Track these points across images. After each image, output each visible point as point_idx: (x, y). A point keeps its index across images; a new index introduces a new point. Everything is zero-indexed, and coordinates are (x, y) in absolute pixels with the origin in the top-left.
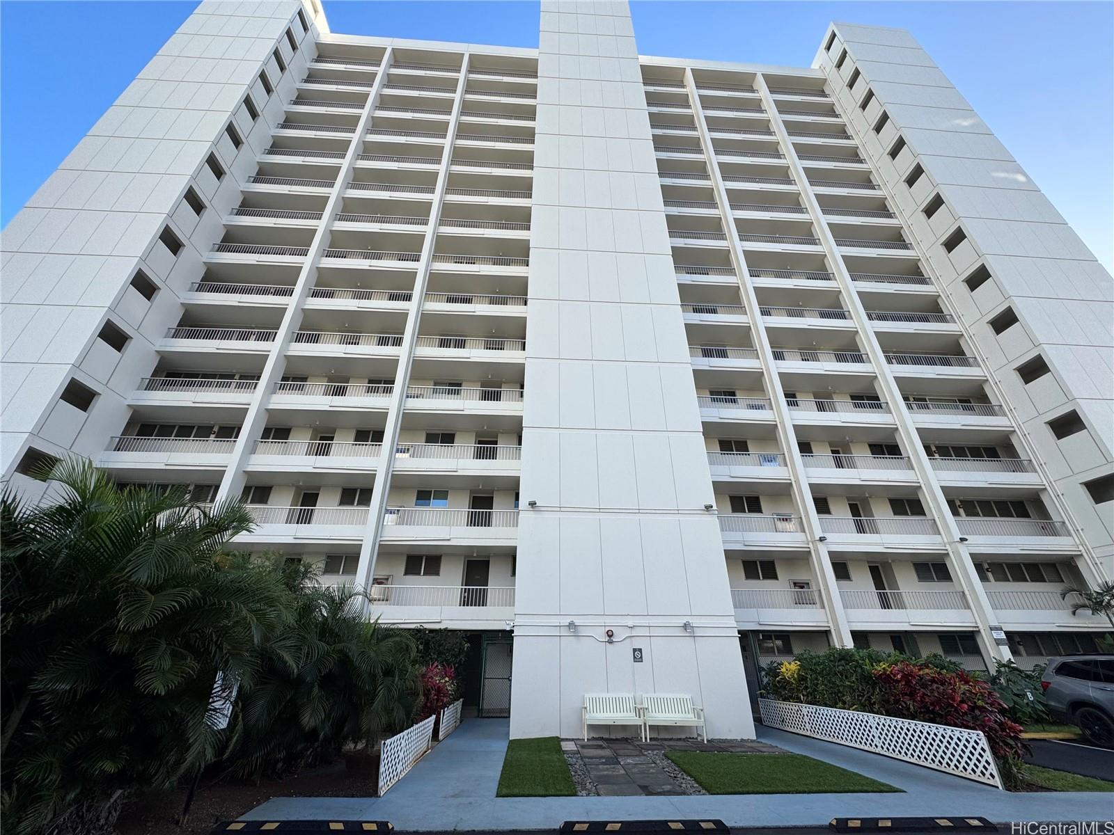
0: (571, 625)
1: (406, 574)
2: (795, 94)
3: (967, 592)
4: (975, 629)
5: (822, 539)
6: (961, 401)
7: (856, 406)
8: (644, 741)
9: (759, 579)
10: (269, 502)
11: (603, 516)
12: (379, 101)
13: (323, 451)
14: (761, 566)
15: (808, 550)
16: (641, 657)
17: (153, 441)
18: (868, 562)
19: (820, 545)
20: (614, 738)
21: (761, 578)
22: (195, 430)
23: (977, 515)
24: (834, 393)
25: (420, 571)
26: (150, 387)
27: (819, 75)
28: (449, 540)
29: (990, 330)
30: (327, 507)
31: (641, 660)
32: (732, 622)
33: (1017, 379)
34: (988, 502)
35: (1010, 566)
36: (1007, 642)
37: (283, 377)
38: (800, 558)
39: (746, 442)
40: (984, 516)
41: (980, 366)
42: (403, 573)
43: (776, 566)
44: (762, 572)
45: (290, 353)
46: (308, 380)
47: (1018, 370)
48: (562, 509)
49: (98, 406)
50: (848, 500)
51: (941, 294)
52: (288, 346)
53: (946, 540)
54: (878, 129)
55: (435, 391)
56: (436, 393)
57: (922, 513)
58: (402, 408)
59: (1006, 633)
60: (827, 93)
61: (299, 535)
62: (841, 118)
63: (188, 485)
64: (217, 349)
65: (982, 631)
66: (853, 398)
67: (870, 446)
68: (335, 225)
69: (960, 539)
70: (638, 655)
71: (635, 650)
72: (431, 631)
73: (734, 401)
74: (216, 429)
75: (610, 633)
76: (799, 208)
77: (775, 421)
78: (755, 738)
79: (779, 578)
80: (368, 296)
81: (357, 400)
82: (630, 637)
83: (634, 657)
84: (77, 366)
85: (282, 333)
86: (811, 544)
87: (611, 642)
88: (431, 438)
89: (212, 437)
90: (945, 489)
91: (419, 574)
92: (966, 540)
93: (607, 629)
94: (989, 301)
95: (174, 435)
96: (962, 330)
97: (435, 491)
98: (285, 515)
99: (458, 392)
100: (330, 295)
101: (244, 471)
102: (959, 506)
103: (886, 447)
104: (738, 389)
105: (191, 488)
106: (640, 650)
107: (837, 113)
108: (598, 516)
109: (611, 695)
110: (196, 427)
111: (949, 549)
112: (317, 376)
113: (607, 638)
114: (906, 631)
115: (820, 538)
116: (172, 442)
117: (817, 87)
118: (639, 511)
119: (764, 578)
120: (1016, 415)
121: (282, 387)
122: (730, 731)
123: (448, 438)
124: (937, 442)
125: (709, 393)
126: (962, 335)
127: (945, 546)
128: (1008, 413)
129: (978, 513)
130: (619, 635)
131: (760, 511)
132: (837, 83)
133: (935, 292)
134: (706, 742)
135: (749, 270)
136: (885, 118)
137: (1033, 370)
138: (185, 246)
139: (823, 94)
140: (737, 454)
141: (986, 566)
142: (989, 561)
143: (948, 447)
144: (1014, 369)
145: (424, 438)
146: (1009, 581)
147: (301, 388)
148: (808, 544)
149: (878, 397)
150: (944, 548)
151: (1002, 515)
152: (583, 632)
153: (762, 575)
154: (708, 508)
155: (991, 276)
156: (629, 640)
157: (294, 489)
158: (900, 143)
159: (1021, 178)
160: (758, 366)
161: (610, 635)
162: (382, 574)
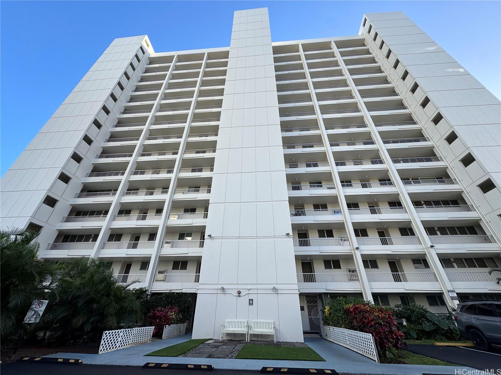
0: (223, 289)
1: (173, 269)
2: (350, 47)
3: (436, 273)
4: (441, 292)
5: (357, 248)
6: (437, 178)
7: (381, 184)
8: (246, 341)
9: (332, 268)
10: (121, 241)
11: (240, 240)
12: (172, 76)
13: (144, 218)
14: (332, 262)
15: (352, 254)
16: (253, 303)
17: (80, 218)
18: (388, 259)
19: (356, 251)
20: (237, 340)
21: (333, 268)
22: (96, 213)
23: (447, 234)
24: (370, 179)
25: (179, 268)
26: (80, 196)
27: (362, 37)
28: (187, 254)
29: (446, 143)
30: (143, 241)
31: (252, 304)
32: (296, 287)
33: (461, 165)
34: (453, 228)
35: (466, 259)
36: (457, 298)
37: (127, 190)
38: (349, 258)
39: (326, 205)
40: (451, 234)
41: (443, 161)
42: (172, 269)
43: (340, 262)
44: (333, 265)
45: (130, 180)
46: (139, 190)
47: (461, 161)
48: (223, 238)
49: (58, 205)
50: (377, 230)
51: (422, 128)
52: (130, 177)
53: (424, 247)
54: (388, 57)
55: (189, 191)
56: (190, 192)
57: (413, 234)
58: (172, 199)
59: (457, 294)
60: (366, 44)
61: (128, 253)
62: (372, 54)
63: (92, 235)
64: (104, 180)
65: (445, 293)
66: (380, 181)
67: (389, 203)
68: (151, 127)
69: (431, 246)
70: (251, 302)
71: (250, 300)
72: (177, 293)
73: (321, 186)
74: (103, 212)
75: (239, 292)
76: (352, 97)
77: (337, 194)
78: (303, 342)
79: (342, 268)
80: (164, 154)
81: (157, 197)
82: (248, 294)
83: (249, 303)
84: (49, 190)
85: (127, 172)
86: (353, 251)
87: (239, 296)
88: (186, 211)
89: (102, 215)
90: (423, 222)
91: (178, 269)
92: (434, 246)
93: (238, 290)
94: (443, 129)
95: (88, 215)
96: (433, 144)
97: (186, 233)
98: (126, 245)
99: (198, 191)
100: (149, 155)
101: (110, 228)
102: (437, 230)
103: (395, 203)
104: (323, 181)
105: (93, 236)
106: (252, 300)
107: (371, 53)
108: (238, 240)
109: (237, 320)
110: (89, 212)
111: (426, 251)
112: (143, 188)
113: (238, 294)
114: (404, 293)
115: (356, 248)
116: (87, 218)
117: (362, 43)
118: (257, 237)
119: (334, 268)
120: (463, 183)
121: (127, 194)
122: (291, 338)
123: (193, 210)
124: (424, 199)
125: (309, 183)
126: (434, 146)
127: (424, 250)
128: (459, 183)
129: (448, 233)
130: (243, 293)
131: (333, 236)
132: (369, 39)
133: (419, 128)
134: (275, 342)
135: (325, 127)
136: (390, 52)
137: (468, 160)
138: (93, 141)
139: (364, 45)
140: (322, 210)
141: (452, 260)
142: (453, 257)
143: (430, 201)
144: (459, 161)
145: (183, 211)
146: (466, 267)
147: (136, 193)
148: (352, 251)
149: (390, 179)
150: (423, 251)
151: (461, 234)
152: (227, 292)
153: (333, 267)
154: (288, 234)
155: (443, 117)
156: (248, 295)
157: (131, 234)
158: (397, 62)
159: (462, 70)
160: (329, 169)
161: (239, 293)
162: (162, 269)
